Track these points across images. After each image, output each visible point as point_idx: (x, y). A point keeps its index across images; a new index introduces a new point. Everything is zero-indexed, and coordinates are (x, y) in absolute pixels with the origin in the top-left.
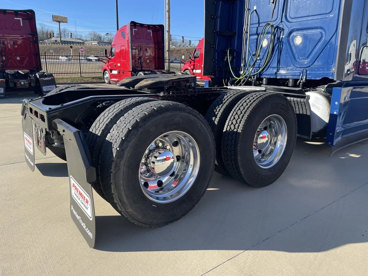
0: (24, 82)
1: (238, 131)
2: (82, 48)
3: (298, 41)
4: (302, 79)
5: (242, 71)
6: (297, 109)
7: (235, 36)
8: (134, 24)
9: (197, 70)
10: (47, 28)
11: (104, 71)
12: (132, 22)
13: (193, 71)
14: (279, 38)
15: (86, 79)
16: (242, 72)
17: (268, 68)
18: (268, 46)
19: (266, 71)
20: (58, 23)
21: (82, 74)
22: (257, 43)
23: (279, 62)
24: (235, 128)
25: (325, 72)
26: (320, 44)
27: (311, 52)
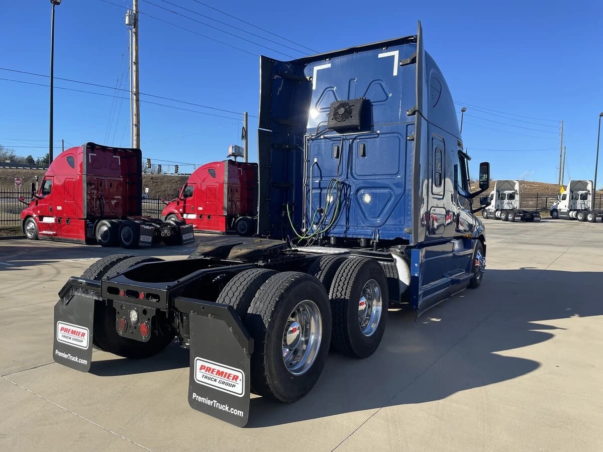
1: (346, 298)
3: (367, 199)
4: (375, 239)
5: (304, 228)
6: (388, 273)
7: (293, 188)
8: (91, 147)
9: (189, 215)
11: (26, 218)
12: (89, 144)
13: (182, 216)
14: (345, 195)
16: (304, 230)
17: (336, 226)
18: (334, 201)
19: (333, 229)
22: (321, 198)
23: (347, 219)
24: (342, 295)
25: (397, 232)
26: (390, 204)
27: (382, 211)
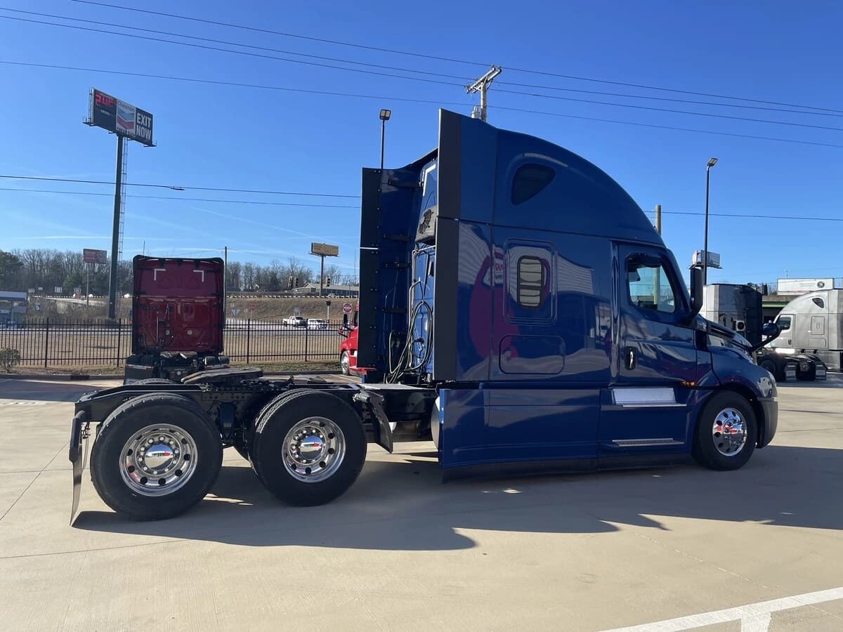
0: (181, 371)
2: (347, 305)
10: (301, 266)
11: (343, 352)
15: (313, 366)
20: (321, 258)
21: (308, 357)
22: (422, 324)
